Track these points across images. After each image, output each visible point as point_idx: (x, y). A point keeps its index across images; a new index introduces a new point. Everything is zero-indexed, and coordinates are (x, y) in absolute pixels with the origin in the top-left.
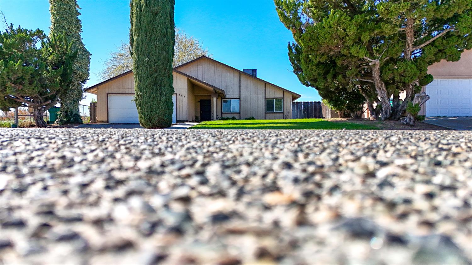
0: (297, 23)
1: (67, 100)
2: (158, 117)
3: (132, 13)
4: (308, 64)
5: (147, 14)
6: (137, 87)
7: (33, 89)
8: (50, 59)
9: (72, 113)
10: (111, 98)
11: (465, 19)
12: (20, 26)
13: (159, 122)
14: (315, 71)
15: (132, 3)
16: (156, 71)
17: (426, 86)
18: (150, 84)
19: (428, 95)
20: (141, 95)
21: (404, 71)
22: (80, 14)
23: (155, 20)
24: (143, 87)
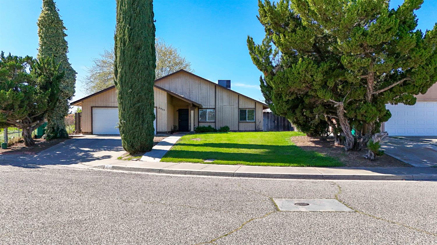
0: (269, 68)
1: (54, 116)
2: (140, 143)
3: (116, 47)
4: (279, 100)
5: (131, 49)
6: (121, 115)
7: (23, 113)
8: (38, 82)
9: (58, 128)
10: (95, 110)
11: (420, 72)
12: (10, 53)
13: (141, 147)
14: (285, 107)
15: (117, 37)
16: (139, 102)
17: (385, 123)
18: (133, 113)
19: (386, 132)
20: (124, 123)
21: (366, 112)
22: (67, 35)
23: (138, 54)
24: (126, 116)
